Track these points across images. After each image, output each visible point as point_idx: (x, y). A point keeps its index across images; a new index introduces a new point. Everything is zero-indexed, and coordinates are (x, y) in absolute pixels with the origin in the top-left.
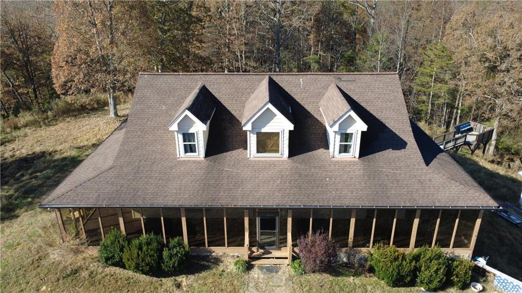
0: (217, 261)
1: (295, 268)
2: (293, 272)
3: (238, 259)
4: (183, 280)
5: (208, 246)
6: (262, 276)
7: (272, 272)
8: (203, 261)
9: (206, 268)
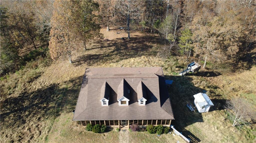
0: (112, 128)
1: (130, 130)
2: (129, 131)
3: (117, 128)
4: (105, 133)
5: (110, 125)
6: (123, 132)
7: (125, 131)
8: (109, 128)
9: (110, 131)
